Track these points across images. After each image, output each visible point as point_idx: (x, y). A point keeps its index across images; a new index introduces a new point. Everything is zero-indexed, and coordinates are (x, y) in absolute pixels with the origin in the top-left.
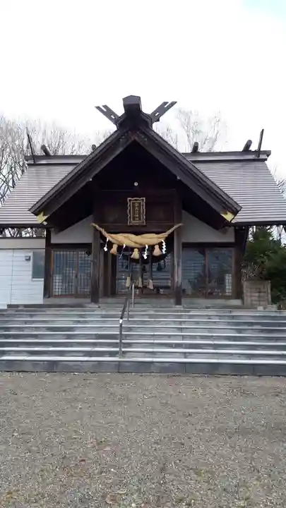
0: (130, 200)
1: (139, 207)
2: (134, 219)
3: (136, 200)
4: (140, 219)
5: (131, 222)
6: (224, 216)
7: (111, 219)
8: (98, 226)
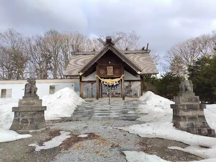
0: (108, 67)
1: (111, 69)
3: (110, 67)
4: (111, 73)
5: (108, 74)
6: (138, 73)
7: (102, 73)
8: (98, 77)
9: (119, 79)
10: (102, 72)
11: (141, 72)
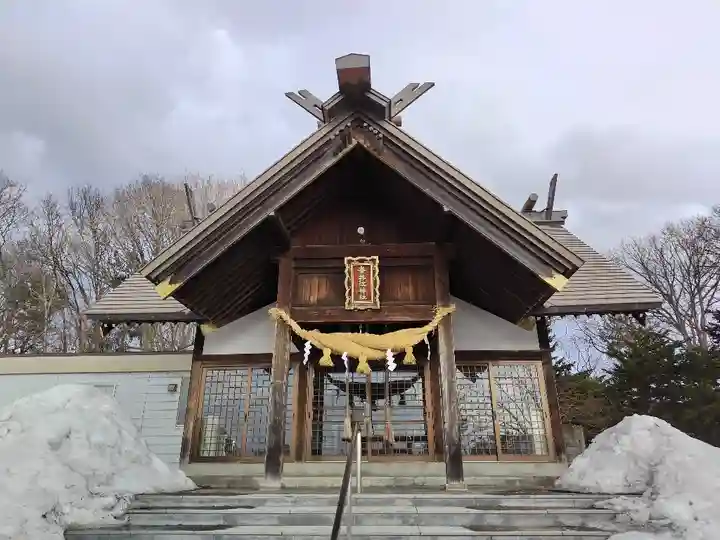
0: (350, 262)
1: (368, 274)
2: (356, 298)
3: (362, 261)
4: (369, 298)
5: (352, 303)
6: (548, 280)
7: (313, 299)
8: (286, 317)
9: (418, 335)
10: (314, 291)
11: (567, 274)
